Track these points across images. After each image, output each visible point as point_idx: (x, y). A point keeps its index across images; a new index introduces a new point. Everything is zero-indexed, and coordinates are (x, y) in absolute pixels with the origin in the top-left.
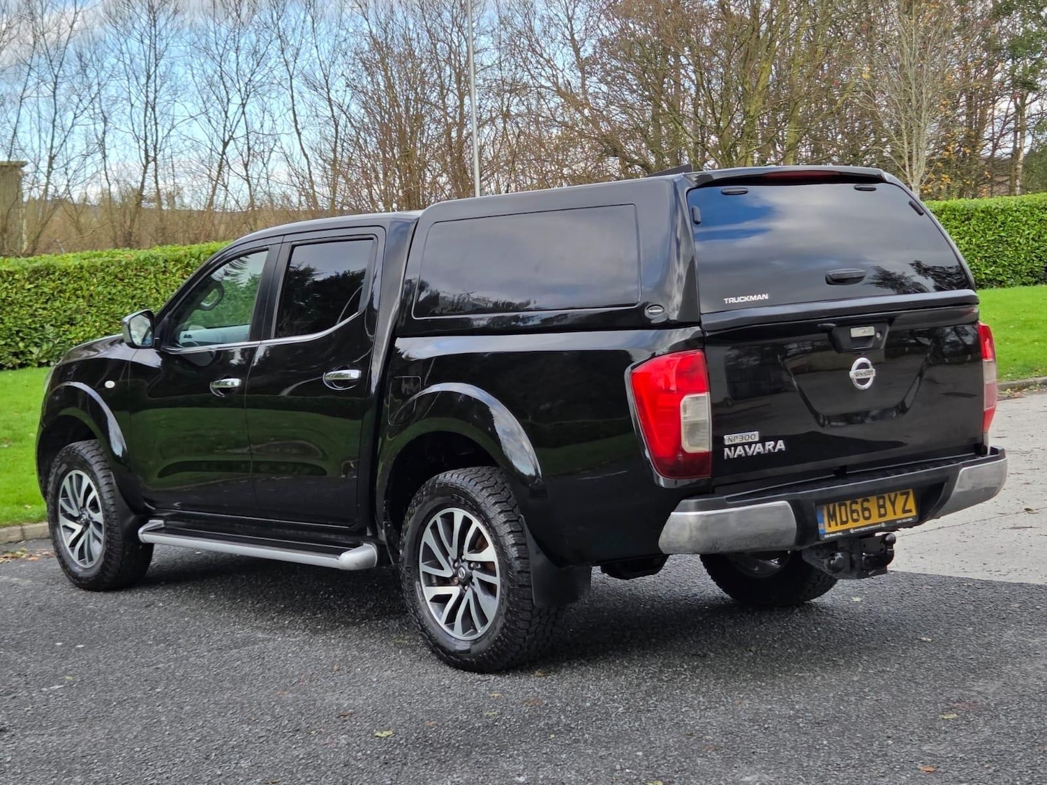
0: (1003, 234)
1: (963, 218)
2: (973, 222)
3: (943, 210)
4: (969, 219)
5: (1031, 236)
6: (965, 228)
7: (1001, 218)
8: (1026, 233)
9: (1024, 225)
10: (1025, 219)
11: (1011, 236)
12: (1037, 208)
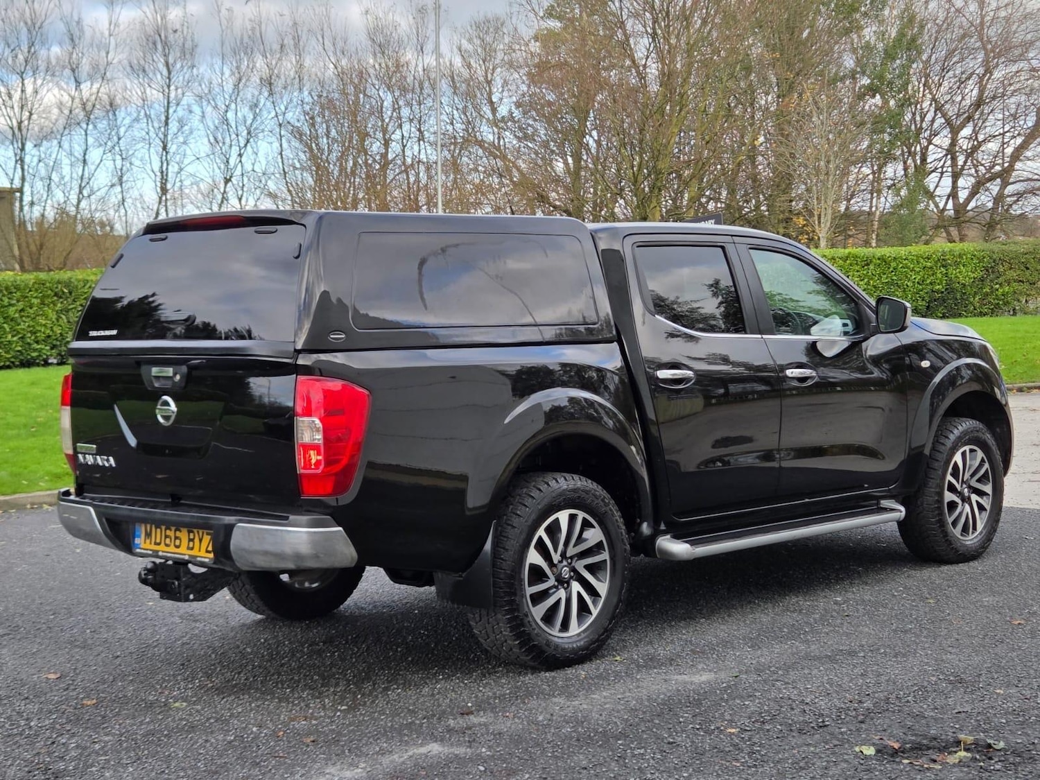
0: (895, 278)
1: (863, 263)
2: (872, 267)
3: (847, 257)
4: (868, 265)
5: (917, 280)
6: (865, 272)
7: (893, 264)
8: (914, 277)
9: (911, 271)
10: (912, 266)
11: (901, 280)
12: (922, 258)
